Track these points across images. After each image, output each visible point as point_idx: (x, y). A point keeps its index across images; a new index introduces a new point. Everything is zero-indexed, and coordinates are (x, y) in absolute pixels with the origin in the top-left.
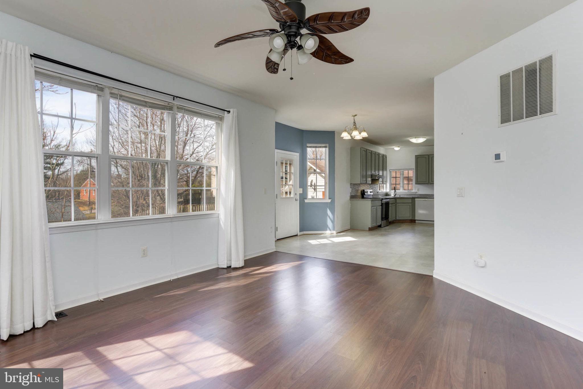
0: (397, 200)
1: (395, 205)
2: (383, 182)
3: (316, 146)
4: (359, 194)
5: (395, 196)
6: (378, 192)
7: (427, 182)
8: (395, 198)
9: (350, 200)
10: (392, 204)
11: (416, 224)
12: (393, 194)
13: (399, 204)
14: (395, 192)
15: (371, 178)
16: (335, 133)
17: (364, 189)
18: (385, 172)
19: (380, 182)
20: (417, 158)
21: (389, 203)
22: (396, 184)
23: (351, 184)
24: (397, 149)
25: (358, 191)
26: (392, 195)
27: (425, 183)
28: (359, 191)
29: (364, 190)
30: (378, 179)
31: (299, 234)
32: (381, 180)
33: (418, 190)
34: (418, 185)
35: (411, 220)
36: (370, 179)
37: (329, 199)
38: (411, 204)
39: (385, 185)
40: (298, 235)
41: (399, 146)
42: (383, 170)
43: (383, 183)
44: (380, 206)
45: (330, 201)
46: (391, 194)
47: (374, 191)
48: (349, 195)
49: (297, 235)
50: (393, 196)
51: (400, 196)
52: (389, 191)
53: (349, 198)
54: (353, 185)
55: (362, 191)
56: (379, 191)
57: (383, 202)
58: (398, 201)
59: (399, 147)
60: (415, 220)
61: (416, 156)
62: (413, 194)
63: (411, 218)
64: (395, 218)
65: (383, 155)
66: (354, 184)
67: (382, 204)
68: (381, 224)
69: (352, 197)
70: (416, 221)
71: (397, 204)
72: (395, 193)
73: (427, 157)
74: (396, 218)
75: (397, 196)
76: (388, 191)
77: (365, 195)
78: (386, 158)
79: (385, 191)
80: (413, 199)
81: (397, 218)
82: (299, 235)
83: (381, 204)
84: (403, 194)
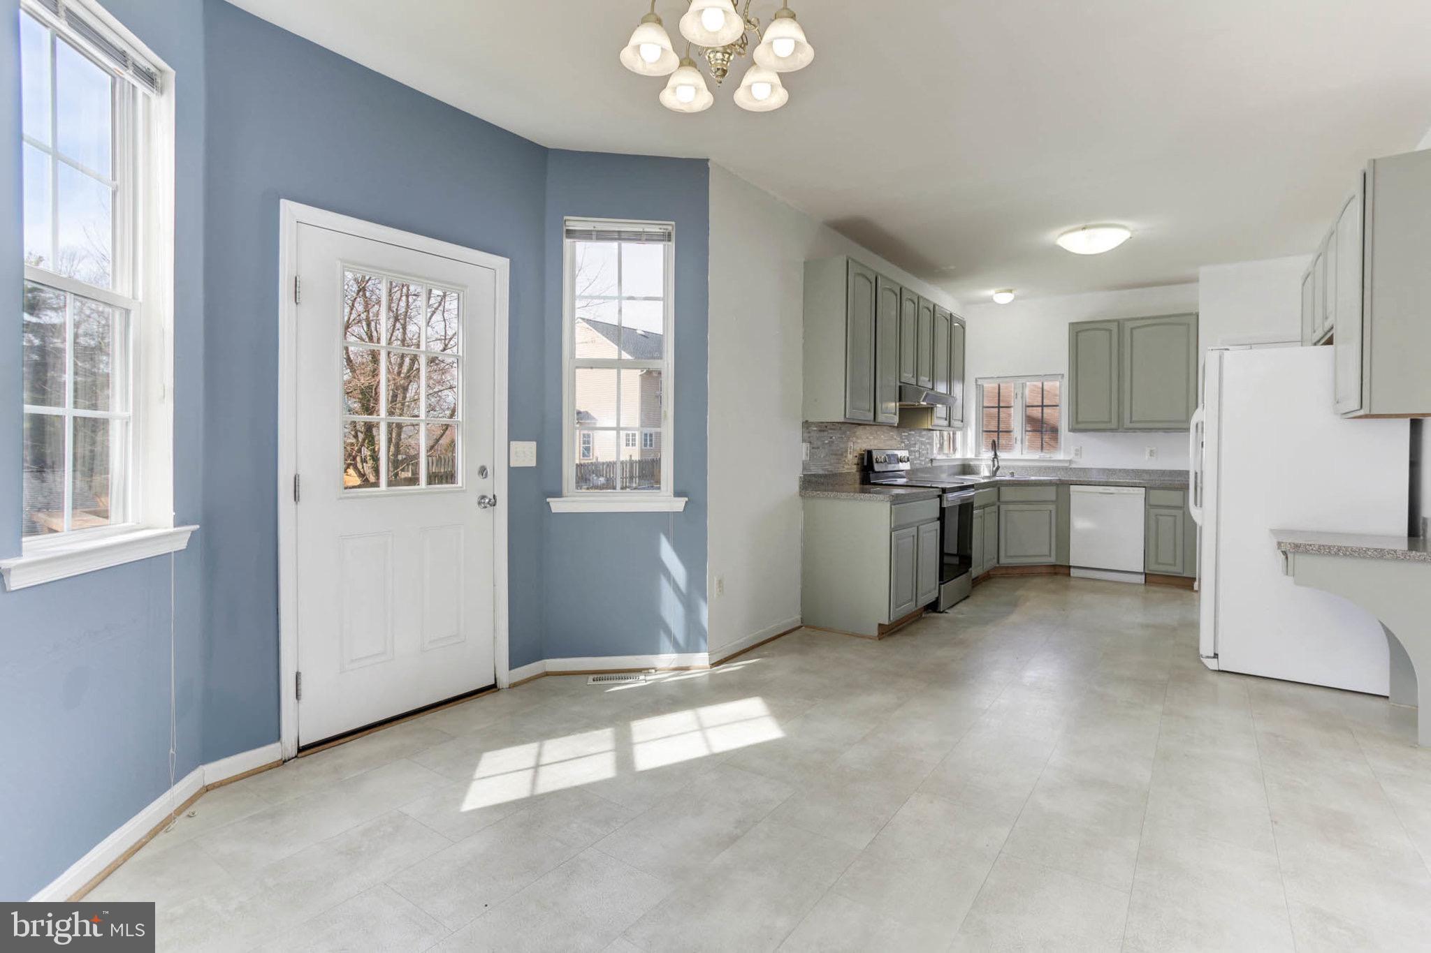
0: (1003, 489)
1: (994, 508)
2: (949, 418)
3: (619, 232)
4: (850, 466)
5: (994, 473)
6: (932, 460)
7: (1114, 425)
8: (996, 486)
9: (800, 495)
10: (983, 507)
11: (1073, 582)
12: (988, 466)
13: (1011, 507)
14: (993, 461)
15: (900, 400)
16: (708, 169)
17: (869, 448)
18: (957, 389)
19: (936, 421)
20: (1079, 332)
21: (972, 504)
22: (998, 432)
23: (806, 425)
24: (1004, 298)
25: (841, 455)
26: (984, 473)
27: (1108, 426)
28: (850, 457)
29: (870, 453)
30: (930, 410)
31: (506, 677)
32: (940, 410)
33: (1078, 452)
34: (1078, 435)
35: (1054, 566)
36: (893, 404)
37: (678, 494)
38: (1052, 507)
39: (959, 435)
40: (500, 685)
41: (1010, 288)
42: (950, 381)
43: (949, 425)
44: (932, 521)
45: (679, 504)
46: (979, 466)
47: (917, 455)
48: (798, 473)
49: (493, 688)
50: (987, 474)
51: (1012, 474)
52: (973, 456)
53: (795, 486)
54: (815, 431)
55: (861, 457)
56: (939, 457)
57: (945, 505)
58: (1007, 494)
59: (1011, 291)
60: (1070, 567)
61: (1072, 324)
62: (1059, 469)
63: (1052, 560)
64: (996, 560)
65: (951, 318)
66: (824, 427)
67: (942, 510)
68: (938, 599)
69: (812, 483)
70: (1073, 572)
71: (1003, 507)
72: (996, 463)
73: (1114, 327)
74: (998, 562)
75: (1003, 476)
76: (970, 455)
77: (874, 471)
78: (964, 328)
79: (958, 455)
80: (1062, 487)
81: (1004, 561)
82: (504, 681)
83: (937, 514)
84: (1023, 468)
